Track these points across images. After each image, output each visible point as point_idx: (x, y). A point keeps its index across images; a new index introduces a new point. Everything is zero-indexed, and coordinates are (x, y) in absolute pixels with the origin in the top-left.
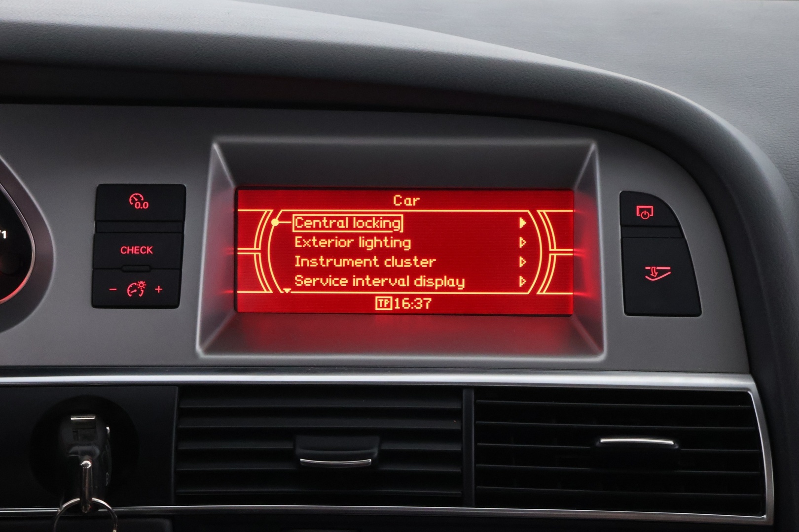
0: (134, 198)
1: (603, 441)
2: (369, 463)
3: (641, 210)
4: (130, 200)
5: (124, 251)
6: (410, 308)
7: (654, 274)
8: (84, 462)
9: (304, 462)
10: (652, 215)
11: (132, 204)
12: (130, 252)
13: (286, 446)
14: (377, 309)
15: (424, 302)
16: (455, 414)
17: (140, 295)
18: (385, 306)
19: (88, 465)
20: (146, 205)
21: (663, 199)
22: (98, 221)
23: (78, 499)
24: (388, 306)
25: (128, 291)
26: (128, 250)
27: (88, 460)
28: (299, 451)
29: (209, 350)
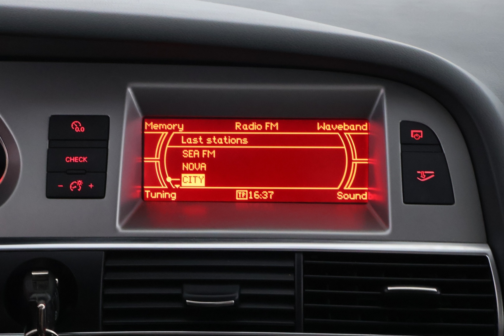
0: (75, 124)
1: (389, 288)
2: (232, 303)
3: (414, 133)
4: (72, 126)
5: (67, 160)
6: (259, 198)
7: (423, 176)
8: (41, 305)
9: (189, 303)
10: (422, 137)
11: (73, 128)
12: (72, 161)
13: (177, 291)
14: (237, 199)
15: (269, 194)
16: (290, 270)
17: (79, 190)
18: (243, 197)
19: (43, 307)
20: (83, 129)
21: (429, 126)
22: (51, 140)
23: (36, 330)
24: (245, 197)
25: (71, 187)
26: (71, 159)
27: (43, 303)
28: (186, 295)
29: (125, 227)
